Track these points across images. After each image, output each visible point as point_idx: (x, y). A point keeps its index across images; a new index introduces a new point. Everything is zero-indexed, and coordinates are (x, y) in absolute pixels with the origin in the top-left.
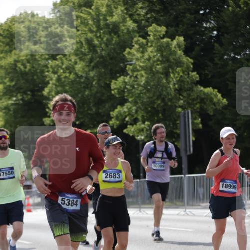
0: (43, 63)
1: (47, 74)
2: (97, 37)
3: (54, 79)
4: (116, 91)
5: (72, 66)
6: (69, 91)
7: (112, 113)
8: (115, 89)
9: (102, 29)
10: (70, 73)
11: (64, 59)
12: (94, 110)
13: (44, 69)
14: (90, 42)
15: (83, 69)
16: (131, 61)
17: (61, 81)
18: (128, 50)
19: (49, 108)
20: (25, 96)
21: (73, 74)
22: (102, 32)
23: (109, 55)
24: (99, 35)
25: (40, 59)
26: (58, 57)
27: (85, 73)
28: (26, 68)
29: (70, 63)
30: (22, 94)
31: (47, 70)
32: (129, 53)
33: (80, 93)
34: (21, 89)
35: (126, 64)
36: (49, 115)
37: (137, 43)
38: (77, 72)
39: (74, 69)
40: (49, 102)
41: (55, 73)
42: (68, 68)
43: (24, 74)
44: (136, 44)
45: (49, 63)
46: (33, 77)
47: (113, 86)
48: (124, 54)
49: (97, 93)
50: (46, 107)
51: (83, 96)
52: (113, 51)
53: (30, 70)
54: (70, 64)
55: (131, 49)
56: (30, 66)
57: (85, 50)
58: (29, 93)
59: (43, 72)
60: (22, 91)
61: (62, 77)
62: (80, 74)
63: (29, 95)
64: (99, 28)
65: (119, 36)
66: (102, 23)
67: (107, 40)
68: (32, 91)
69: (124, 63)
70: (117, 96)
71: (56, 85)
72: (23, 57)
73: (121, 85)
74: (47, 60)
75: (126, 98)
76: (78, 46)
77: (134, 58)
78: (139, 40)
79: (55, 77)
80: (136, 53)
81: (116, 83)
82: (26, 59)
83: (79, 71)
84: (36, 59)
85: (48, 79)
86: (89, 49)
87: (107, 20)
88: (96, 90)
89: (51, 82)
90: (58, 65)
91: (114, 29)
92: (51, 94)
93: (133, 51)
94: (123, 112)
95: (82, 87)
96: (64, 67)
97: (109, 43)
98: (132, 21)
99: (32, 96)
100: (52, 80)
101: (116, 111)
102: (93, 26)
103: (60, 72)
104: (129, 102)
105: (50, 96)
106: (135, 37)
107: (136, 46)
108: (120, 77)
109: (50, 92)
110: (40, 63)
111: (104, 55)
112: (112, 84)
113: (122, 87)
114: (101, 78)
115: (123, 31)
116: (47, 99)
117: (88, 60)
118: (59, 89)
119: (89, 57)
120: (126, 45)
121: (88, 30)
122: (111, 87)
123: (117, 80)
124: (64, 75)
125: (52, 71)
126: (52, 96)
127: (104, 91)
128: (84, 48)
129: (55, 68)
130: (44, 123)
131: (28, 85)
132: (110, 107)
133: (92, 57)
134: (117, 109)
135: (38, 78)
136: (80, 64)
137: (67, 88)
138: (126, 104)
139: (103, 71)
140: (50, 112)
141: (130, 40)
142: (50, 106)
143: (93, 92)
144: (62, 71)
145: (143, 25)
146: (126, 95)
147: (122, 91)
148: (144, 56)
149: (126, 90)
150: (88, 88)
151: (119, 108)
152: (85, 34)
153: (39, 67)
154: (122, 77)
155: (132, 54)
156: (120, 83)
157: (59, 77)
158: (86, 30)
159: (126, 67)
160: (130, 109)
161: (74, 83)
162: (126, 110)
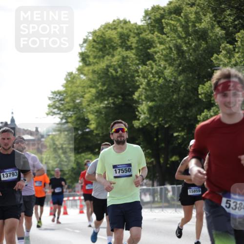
0: (133, 68)
1: (137, 78)
2: (186, 43)
3: (144, 83)
4: (203, 95)
5: (161, 70)
6: (158, 95)
7: (198, 116)
8: (202, 93)
9: (190, 35)
10: (159, 77)
11: (154, 64)
12: (181, 114)
13: (135, 73)
14: (178, 48)
15: (172, 74)
16: (218, 67)
17: (150, 85)
18: (215, 55)
19: (138, 111)
20: (116, 100)
21: (162, 78)
22: (190, 38)
23: (196, 60)
24: (187, 41)
25: (130, 64)
26: (148, 63)
27: (173, 78)
28: (117, 72)
29: (160, 68)
30: (113, 98)
31: (137, 75)
32: (217, 59)
33: (168, 97)
34: (113, 93)
35: (213, 69)
36: (138, 117)
37: (224, 49)
38: (166, 76)
39: (163, 73)
40: (139, 106)
41: (144, 77)
42: (157, 73)
43: (115, 79)
44: (223, 50)
45: (139, 68)
46: (124, 81)
47: (200, 90)
48: (212, 59)
49: (185, 96)
50: (136, 110)
51: (171, 100)
52: (200, 56)
53: (121, 75)
54: (160, 69)
55: (218, 55)
56: (121, 71)
57: (174, 55)
58: (120, 97)
59: (133, 76)
60: (113, 95)
61: (152, 81)
62: (169, 78)
63: (119, 98)
64: (188, 34)
65: (207, 43)
66: (190, 29)
67: (195, 45)
68: (123, 95)
69: (211, 68)
70: (204, 100)
71: (146, 89)
72: (115, 62)
73: (207, 89)
74: (138, 65)
75: (212, 102)
76: (168, 51)
77: (221, 63)
78: (226, 46)
79: (145, 82)
80: (223, 59)
81: (203, 88)
82: (117, 64)
83: (168, 76)
84: (126, 64)
85: (137, 84)
86: (178, 54)
87: (195, 26)
88: (183, 93)
89: (141, 87)
90: (148, 70)
91: (203, 35)
92: (141, 98)
93: (221, 57)
94: (209, 115)
95: (171, 91)
96: (153, 71)
97: (196, 49)
98: (220, 28)
99: (123, 99)
100: (142, 84)
101: (203, 114)
102: (181, 33)
103: (149, 77)
104: (216, 106)
105: (139, 99)
106: (223, 43)
107: (223, 52)
108: (207, 81)
109: (139, 96)
110: (131, 67)
111: (191, 60)
112: (199, 88)
113: (209, 91)
114: (188, 83)
115: (211, 37)
116: (137, 102)
117: (176, 65)
118: (149, 93)
119: (177, 62)
120: (214, 50)
121: (177, 37)
122: (198, 92)
123: (204, 85)
124: (154, 79)
125: (141, 75)
126: (142, 99)
127: (192, 95)
128: (173, 54)
129: (145, 72)
130: (133, 125)
131: (119, 89)
132: (196, 111)
133: (181, 62)
134: (203, 112)
135: (129, 82)
136: (169, 69)
137: (156, 92)
138: (212, 108)
139: (191, 75)
140: (140, 115)
141: (218, 46)
142: (139, 109)
143: (180, 95)
144: (151, 76)
145: (230, 31)
146: (212, 99)
147: (208, 96)
148: (230, 62)
149: (212, 95)
150: (175, 92)
151: (206, 112)
152: (174, 40)
153: (129, 72)
154: (209, 82)
155: (219, 59)
156: (207, 87)
157: (149, 81)
158: (175, 36)
159: (213, 72)
160: (215, 113)
161: (163, 87)
162: (212, 114)
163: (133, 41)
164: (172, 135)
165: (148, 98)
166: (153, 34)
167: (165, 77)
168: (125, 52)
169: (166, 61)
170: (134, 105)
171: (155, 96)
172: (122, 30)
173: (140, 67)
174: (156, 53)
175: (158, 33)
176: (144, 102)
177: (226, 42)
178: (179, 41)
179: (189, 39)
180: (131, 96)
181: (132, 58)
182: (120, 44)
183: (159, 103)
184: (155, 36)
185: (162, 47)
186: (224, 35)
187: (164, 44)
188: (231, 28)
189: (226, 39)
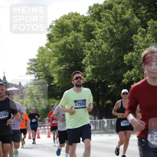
0: (82, 43)
1: (84, 50)
2: (115, 28)
3: (89, 53)
4: (126, 61)
5: (100, 45)
6: (98, 61)
7: (124, 75)
8: (126, 60)
9: (118, 23)
10: (99, 50)
11: (95, 41)
12: (113, 73)
14: (111, 31)
15: (107, 48)
16: (136, 43)
17: (93, 55)
18: (134, 35)
19: (85, 72)
20: (71, 64)
21: (100, 50)
22: (118, 24)
23: (122, 38)
25: (80, 41)
26: (91, 40)
27: (108, 50)
28: (71, 47)
29: (99, 43)
30: (69, 63)
31: (84, 48)
32: (135, 38)
33: (104, 62)
35: (133, 44)
37: (140, 31)
38: (103, 49)
39: (101, 47)
40: (86, 68)
41: (89, 50)
42: (97, 47)
43: (70, 51)
45: (86, 44)
46: (76, 52)
47: (125, 58)
48: (132, 38)
49: (115, 62)
50: (83, 71)
51: (106, 64)
52: (124, 36)
53: (74, 48)
54: (99, 44)
55: (136, 35)
56: (74, 46)
57: (108, 35)
58: (73, 62)
59: (82, 49)
60: (69, 61)
61: (94, 52)
62: (105, 50)
63: (73, 63)
64: (117, 22)
65: (129, 27)
66: (118, 19)
67: (121, 29)
68: (75, 61)
69: (132, 44)
70: (127, 64)
71: (90, 57)
72: (70, 40)
73: (129, 57)
74: (85, 42)
75: (133, 65)
76: (104, 33)
77: (138, 40)
78: (141, 29)
79: (89, 52)
80: (139, 37)
81: (126, 56)
82: (71, 41)
83: (104, 49)
84: (77, 41)
85: (84, 54)
86: (110, 35)
87: (122, 17)
88: (114, 60)
89: (87, 56)
90: (91, 45)
91: (126, 23)
93: (138, 36)
94: (131, 74)
95: (106, 58)
96: (95, 46)
97: (122, 31)
98: (137, 18)
99: (75, 64)
100: (87, 54)
101: (127, 73)
102: (113, 21)
103: (92, 49)
104: (135, 68)
106: (139, 27)
107: (139, 33)
108: (129, 52)
109: (86, 62)
110: (80, 43)
111: (119, 38)
112: (124, 57)
113: (131, 59)
114: (117, 53)
115: (131, 24)
116: (84, 66)
117: (109, 42)
118: (92, 60)
119: (110, 40)
120: (134, 32)
121: (110, 23)
122: (123, 59)
123: (127, 55)
125: (87, 48)
126: (87, 64)
127: (119, 61)
129: (89, 46)
131: (73, 58)
132: (122, 71)
133: (112, 40)
134: (127, 72)
135: (79, 53)
136: (105, 44)
137: (97, 59)
138: (133, 70)
139: (119, 48)
140: (86, 74)
141: (136, 29)
142: (86, 70)
143: (112, 61)
144: (93, 49)
145: (144, 20)
146: (133, 63)
147: (130, 61)
148: (144, 39)
149: (133, 61)
150: (109, 59)
151: (128, 72)
152: (108, 26)
153: (79, 46)
154: (131, 52)
155: (137, 38)
156: (129, 56)
157: (92, 52)
158: (109, 23)
159: (133, 46)
160: (135, 73)
161: (101, 56)
162: (133, 73)
163: (81, 26)
164: (107, 86)
165: (91, 63)
166: (94, 22)
168: (76, 34)
169: (103, 39)
170: (82, 67)
171: (96, 61)
172: (74, 19)
173: (86, 43)
174: (96, 34)
175: (98, 21)
176: (89, 66)
177: (141, 27)
178: (111, 26)
179: (117, 25)
180: (81, 62)
181: (81, 37)
182: (73, 28)
183: (98, 66)
184: (96, 23)
185: (100, 30)
186: (140, 23)
187: (101, 29)
188: (144, 18)
189: (141, 25)
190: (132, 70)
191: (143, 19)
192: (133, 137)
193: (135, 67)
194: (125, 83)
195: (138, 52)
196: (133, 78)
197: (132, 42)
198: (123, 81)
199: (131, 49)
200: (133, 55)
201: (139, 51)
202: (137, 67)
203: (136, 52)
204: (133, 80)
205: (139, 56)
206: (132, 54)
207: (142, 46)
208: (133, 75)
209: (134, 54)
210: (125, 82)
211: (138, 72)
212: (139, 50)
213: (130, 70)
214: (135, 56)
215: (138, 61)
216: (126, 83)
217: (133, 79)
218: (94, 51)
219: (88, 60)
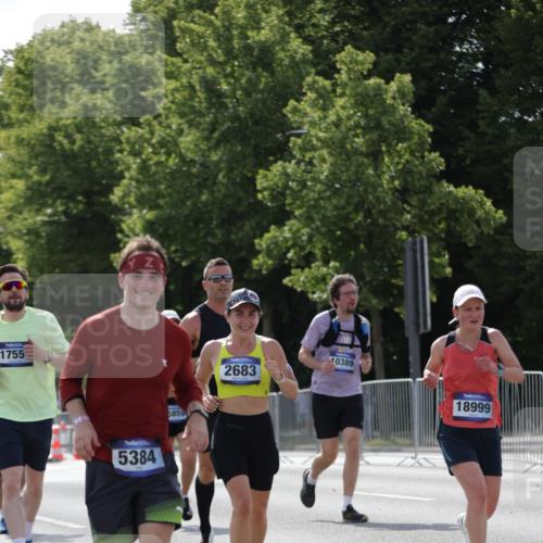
0: (109, 132)
1: (118, 155)
2: (226, 76)
3: (134, 166)
4: (265, 193)
5: (173, 137)
6: (165, 193)
7: (257, 241)
8: (265, 189)
9: (236, 58)
10: (168, 154)
11: (155, 123)
12: (219, 236)
13: (113, 144)
14: (210, 86)
15: (196, 145)
16: (299, 128)
17: (148, 172)
18: (292, 103)
19: (122, 231)
20: (71, 205)
21: (173, 155)
22: (236, 63)
23: (251, 115)
24: (229, 70)
25: (103, 124)
26: (142, 120)
27: (200, 154)
28: (73, 142)
29: (168, 131)
30: (64, 201)
31: (118, 148)
32: (295, 110)
33: (188, 198)
34: (64, 189)
35: (288, 133)
36: (121, 245)
37: (311, 87)
38: (183, 151)
39: (176, 144)
40: (124, 218)
41: (136, 154)
42: (163, 143)
43: (69, 157)
44: (309, 89)
45: (123, 132)
46: (88, 162)
47: (260, 183)
48: (284, 111)
49: (226, 196)
50: (117, 229)
51: (194, 204)
52: (260, 105)
53: (82, 147)
54: (169, 135)
55: (298, 101)
56: (83, 139)
57: (200, 102)
58: (80, 198)
59: (109, 152)
60: (65, 194)
61: (151, 162)
62: (190, 155)
63: (80, 202)
64: (230, 54)
65: (272, 73)
66: (236, 43)
67: (249, 81)
68: (86, 194)
69: (283, 132)
70: (269, 204)
71: (138, 181)
72: (68, 118)
73: (275, 179)
74: (119, 124)
75: (288, 208)
76: (186, 93)
77: (306, 120)
78: (315, 82)
79: (134, 163)
81: (265, 176)
82: (73, 123)
83: (188, 149)
84: (94, 122)
85: (119, 168)
86: (209, 100)
87: (247, 38)
88: (223, 190)
89: (127, 174)
90: (142, 137)
91: (263, 58)
93: (303, 106)
94: (280, 239)
95: (194, 184)
96: (154, 141)
97: (251, 89)
98: (300, 40)
99: (87, 204)
100: (128, 169)
101: (267, 235)
102: (216, 52)
103: (146, 152)
104: (295, 217)
105: (124, 204)
106: (308, 74)
107: (309, 94)
108: (276, 162)
109: (124, 196)
110: (103, 131)
111: (243, 115)
112: (258, 177)
113: (280, 184)
114: (234, 165)
115: (282, 60)
116: (119, 210)
117: (205, 126)
118: (145, 189)
119: (208, 119)
120: (288, 91)
121: (207, 60)
122: (255, 185)
123: (269, 170)
124: (156, 158)
125: (128, 149)
126: (129, 203)
127: (242, 194)
128: (197, 100)
129: (135, 143)
130: (111, 263)
131: (78, 182)
132: (252, 229)
133: (216, 118)
134: (268, 231)
135: (100, 165)
136: (188, 134)
137: (162, 187)
138: (288, 223)
139: (240, 148)
140: (126, 239)
141: (297, 81)
142: (124, 226)
143: (216, 194)
144: (150, 150)
145: (324, 48)
146: (288, 201)
147: (279, 194)
148: (325, 117)
149: (288, 192)
150: (206, 187)
151: (273, 231)
152: (199, 68)
153: (101, 141)
154: (280, 163)
155: (299, 111)
156: (275, 175)
157: (144, 161)
158: (202, 58)
159: (288, 141)
160: (295, 233)
161: (177, 175)
162: (288, 235)
165: (142, 201)
167: (180, 153)
169: (182, 115)
170: (113, 216)
171: (159, 195)
173: (125, 130)
175: (164, 52)
176: (135, 211)
177: (313, 71)
178: (210, 70)
179: (233, 66)
180: (108, 197)
183: (168, 211)
185: (173, 84)
186: (311, 56)
187: (176, 78)
188: (325, 42)
189: (315, 65)
190: (284, 225)
191: (322, 44)
192: (292, 462)
193: (297, 213)
194: (261, 270)
195: (307, 159)
196: (288, 251)
197: (285, 126)
198: (255, 262)
199: (282, 152)
200: (289, 170)
201: (311, 159)
202: (301, 215)
203: (298, 163)
204: (291, 260)
205: (310, 175)
206: (284, 168)
207: (319, 139)
208: (290, 243)
209: (291, 167)
210: (261, 266)
211: (305, 231)
212: (308, 155)
213: (280, 223)
214: (295, 173)
215: (305, 192)
216: (264, 272)
217: (290, 255)
218: (150, 159)
219: (130, 191)
